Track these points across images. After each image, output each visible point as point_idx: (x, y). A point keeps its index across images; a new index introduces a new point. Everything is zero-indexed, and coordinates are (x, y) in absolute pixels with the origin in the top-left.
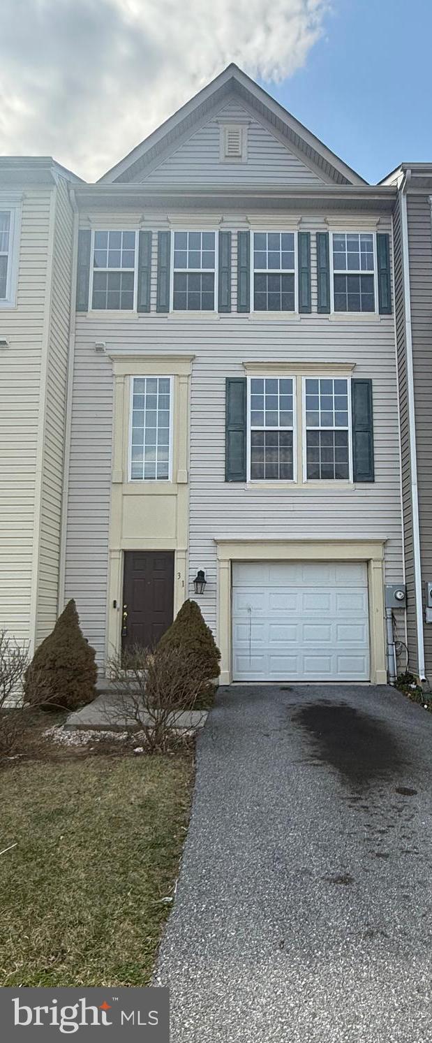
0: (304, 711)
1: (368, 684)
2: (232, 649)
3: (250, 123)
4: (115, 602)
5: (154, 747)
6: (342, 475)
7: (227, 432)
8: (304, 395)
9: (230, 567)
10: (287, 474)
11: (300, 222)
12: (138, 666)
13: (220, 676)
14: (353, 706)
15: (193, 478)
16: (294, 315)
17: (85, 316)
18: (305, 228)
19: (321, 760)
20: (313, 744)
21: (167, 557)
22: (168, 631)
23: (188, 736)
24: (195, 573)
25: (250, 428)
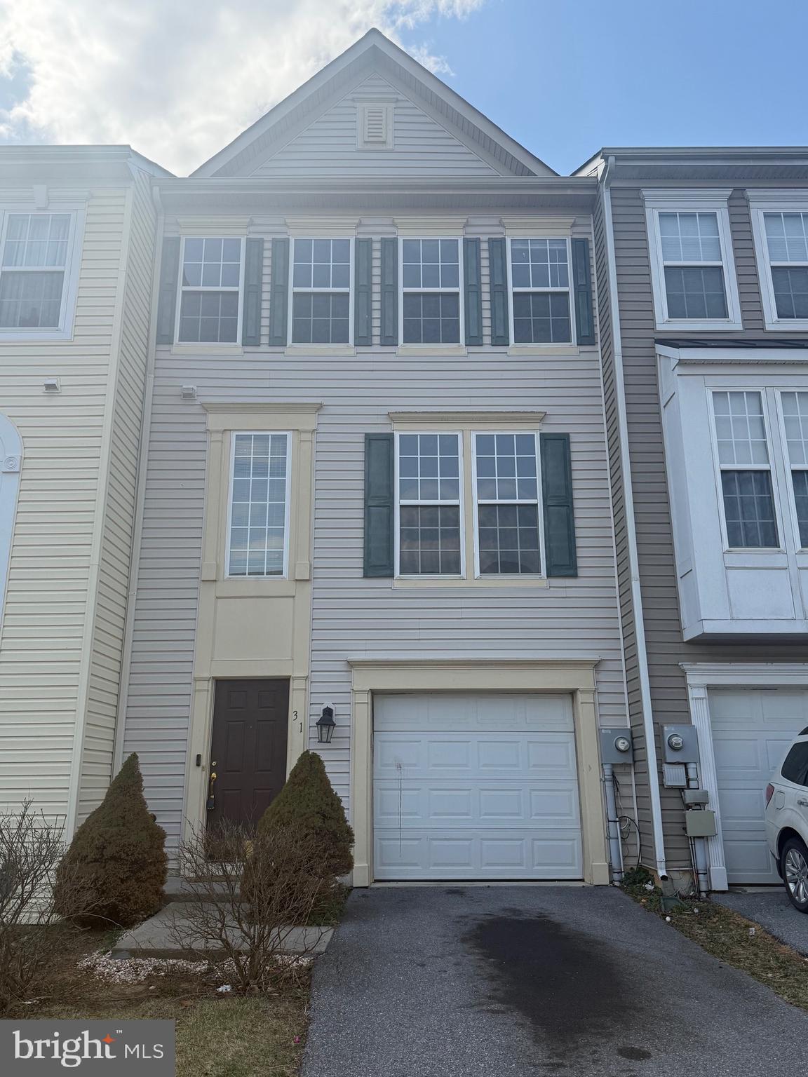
0: (481, 927)
1: (580, 884)
2: (373, 829)
3: (397, 101)
4: (199, 756)
5: (248, 984)
6: (530, 567)
7: (367, 508)
8: (474, 456)
9: (370, 701)
10: (452, 566)
11: (466, 225)
12: (228, 857)
13: (354, 870)
14: (557, 919)
15: (319, 573)
16: (459, 348)
17: (170, 351)
18: (472, 233)
19: (501, 1003)
20: (492, 978)
21: (280, 686)
22: (275, 801)
23: (302, 966)
24: (319, 710)
25: (398, 502)
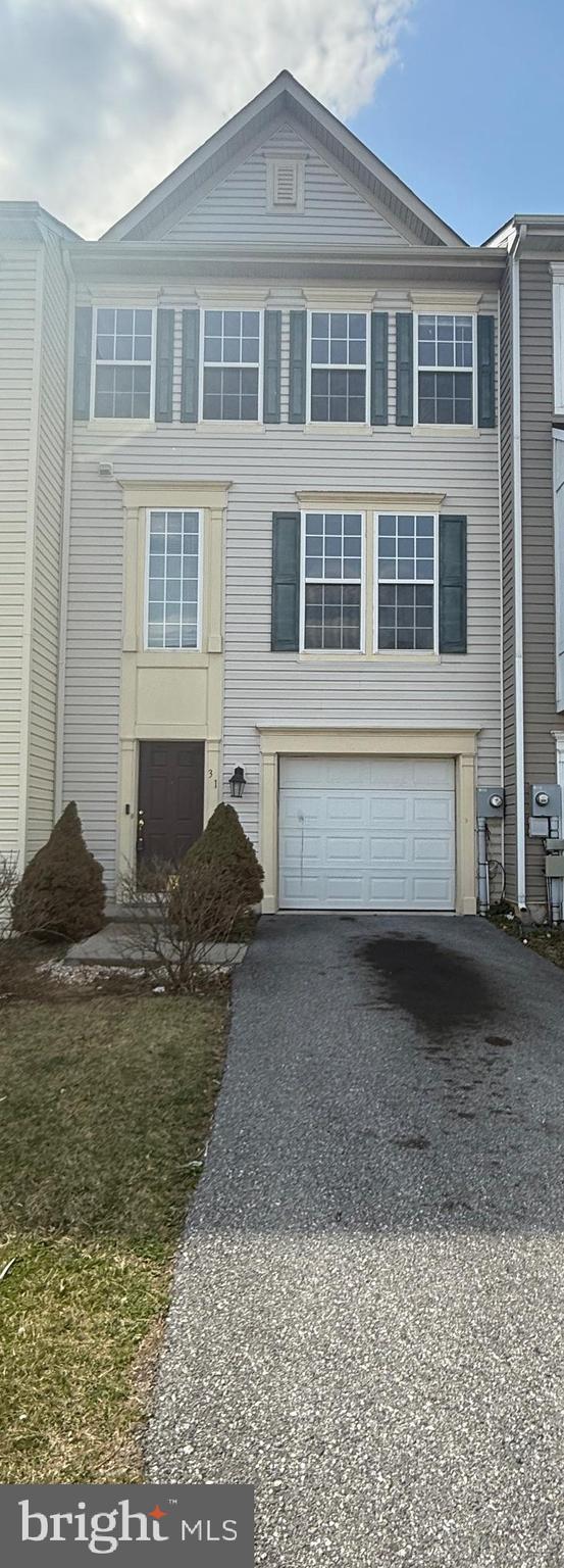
0: (370, 945)
1: (452, 914)
2: (278, 868)
3: (308, 157)
4: (128, 806)
5: (179, 986)
6: (424, 644)
7: (274, 585)
8: (376, 536)
9: (276, 762)
10: (353, 642)
11: (374, 299)
12: (157, 888)
13: (263, 901)
14: (432, 940)
15: (229, 647)
16: (364, 428)
17: (86, 427)
18: (382, 307)
19: (391, 1003)
20: (382, 984)
21: (196, 749)
22: (196, 844)
23: (222, 973)
24: (231, 770)
25: (304, 580)
